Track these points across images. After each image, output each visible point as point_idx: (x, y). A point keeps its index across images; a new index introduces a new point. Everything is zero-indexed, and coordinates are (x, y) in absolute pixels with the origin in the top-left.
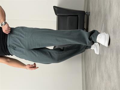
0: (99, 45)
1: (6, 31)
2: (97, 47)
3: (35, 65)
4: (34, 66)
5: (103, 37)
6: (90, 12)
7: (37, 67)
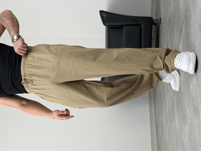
0: (178, 74)
1: (19, 49)
2: (174, 78)
3: (68, 113)
4: (65, 113)
5: (185, 57)
6: (161, 19)
7: (70, 115)
